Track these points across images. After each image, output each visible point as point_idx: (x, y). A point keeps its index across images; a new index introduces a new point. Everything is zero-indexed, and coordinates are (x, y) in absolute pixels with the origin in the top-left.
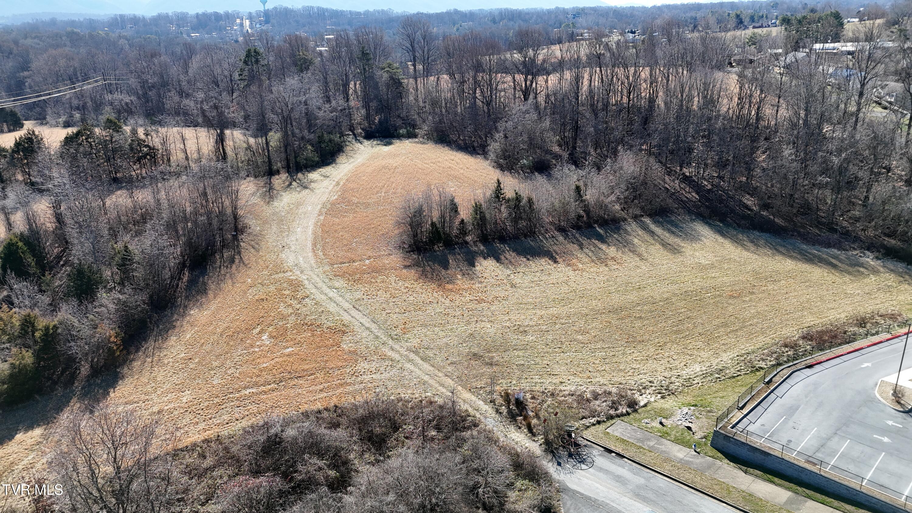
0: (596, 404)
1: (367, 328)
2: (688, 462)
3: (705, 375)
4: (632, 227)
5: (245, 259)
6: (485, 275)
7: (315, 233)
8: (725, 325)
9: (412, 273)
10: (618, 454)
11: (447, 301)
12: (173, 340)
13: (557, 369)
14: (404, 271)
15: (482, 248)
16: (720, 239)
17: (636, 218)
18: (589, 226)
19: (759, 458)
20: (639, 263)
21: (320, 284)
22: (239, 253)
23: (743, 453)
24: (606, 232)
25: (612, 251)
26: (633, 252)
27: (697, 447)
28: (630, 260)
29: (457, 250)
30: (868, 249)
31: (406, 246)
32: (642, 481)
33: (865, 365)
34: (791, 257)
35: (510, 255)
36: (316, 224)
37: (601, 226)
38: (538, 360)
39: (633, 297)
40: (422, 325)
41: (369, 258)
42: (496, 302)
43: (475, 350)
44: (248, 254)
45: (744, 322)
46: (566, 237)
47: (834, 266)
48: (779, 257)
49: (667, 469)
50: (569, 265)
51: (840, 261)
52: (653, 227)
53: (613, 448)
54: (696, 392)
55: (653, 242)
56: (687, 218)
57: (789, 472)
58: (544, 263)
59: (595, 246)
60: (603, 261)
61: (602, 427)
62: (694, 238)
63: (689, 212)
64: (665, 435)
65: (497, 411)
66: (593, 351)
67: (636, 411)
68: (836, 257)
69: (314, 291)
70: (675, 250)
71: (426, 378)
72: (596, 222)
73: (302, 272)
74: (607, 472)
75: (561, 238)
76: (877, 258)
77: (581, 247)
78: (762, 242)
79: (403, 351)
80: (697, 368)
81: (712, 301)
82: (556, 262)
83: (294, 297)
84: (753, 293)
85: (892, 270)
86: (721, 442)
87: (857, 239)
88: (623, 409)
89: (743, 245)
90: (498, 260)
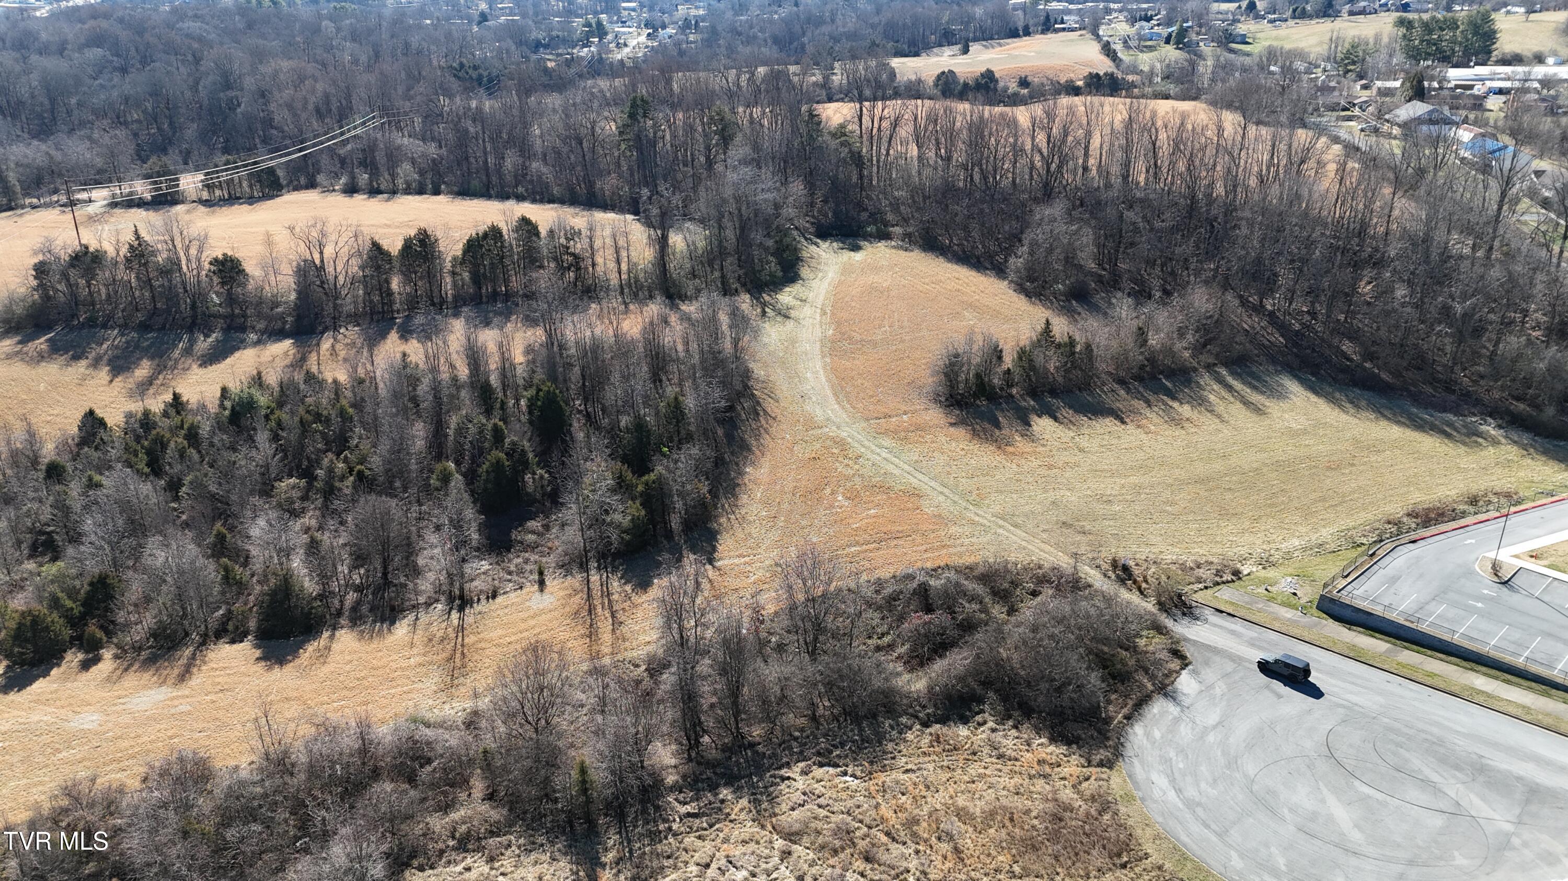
0: (1201, 572)
1: (941, 493)
2: (1295, 621)
3: (1305, 549)
4: (1205, 379)
5: (769, 410)
6: (1046, 437)
7: (829, 380)
8: (1323, 499)
9: (961, 433)
10: (1229, 614)
11: (1014, 466)
12: (744, 499)
13: (1153, 539)
14: (952, 429)
15: (1032, 403)
16: (1313, 398)
17: (1209, 367)
18: (1154, 377)
19: (1363, 618)
20: (1220, 426)
21: (866, 443)
22: (758, 403)
23: (1348, 614)
24: (1175, 386)
25: (1185, 410)
26: (1211, 411)
27: (1304, 610)
28: (1208, 422)
29: (1004, 405)
30: (1490, 416)
31: (943, 399)
32: (1254, 634)
33: (1469, 541)
34: (1398, 423)
35: (1067, 413)
36: (824, 368)
37: (1167, 378)
38: (1131, 530)
39: (1218, 466)
40: (997, 492)
41: (905, 413)
42: (1068, 469)
43: (1064, 518)
44: (770, 406)
45: (1343, 496)
46: (1128, 391)
47: (1448, 436)
48: (1384, 423)
49: (1276, 626)
50: (1139, 426)
51: (1456, 429)
52: (1230, 380)
53: (1223, 609)
54: (1297, 565)
55: (1232, 399)
56: (1271, 368)
57: (1389, 629)
58: (1109, 423)
59: (1166, 404)
60: (1177, 422)
61: (1209, 591)
62: (1279, 394)
63: (1273, 360)
64: (1272, 599)
65: (1105, 575)
66: (1187, 523)
67: (1240, 579)
68: (1451, 425)
69: (863, 450)
70: (1258, 410)
71: (1024, 543)
72: (1161, 373)
73: (838, 428)
74: (1221, 627)
75: (1122, 392)
76: (1500, 427)
77: (1149, 404)
78: (1363, 403)
79: (989, 516)
80: (1296, 542)
81: (1307, 473)
82: (1123, 422)
83: (846, 457)
84: (1353, 465)
85: (1515, 442)
86: (1327, 605)
87: (1478, 402)
88: (1228, 577)
89: (1340, 407)
90: (1056, 419)
